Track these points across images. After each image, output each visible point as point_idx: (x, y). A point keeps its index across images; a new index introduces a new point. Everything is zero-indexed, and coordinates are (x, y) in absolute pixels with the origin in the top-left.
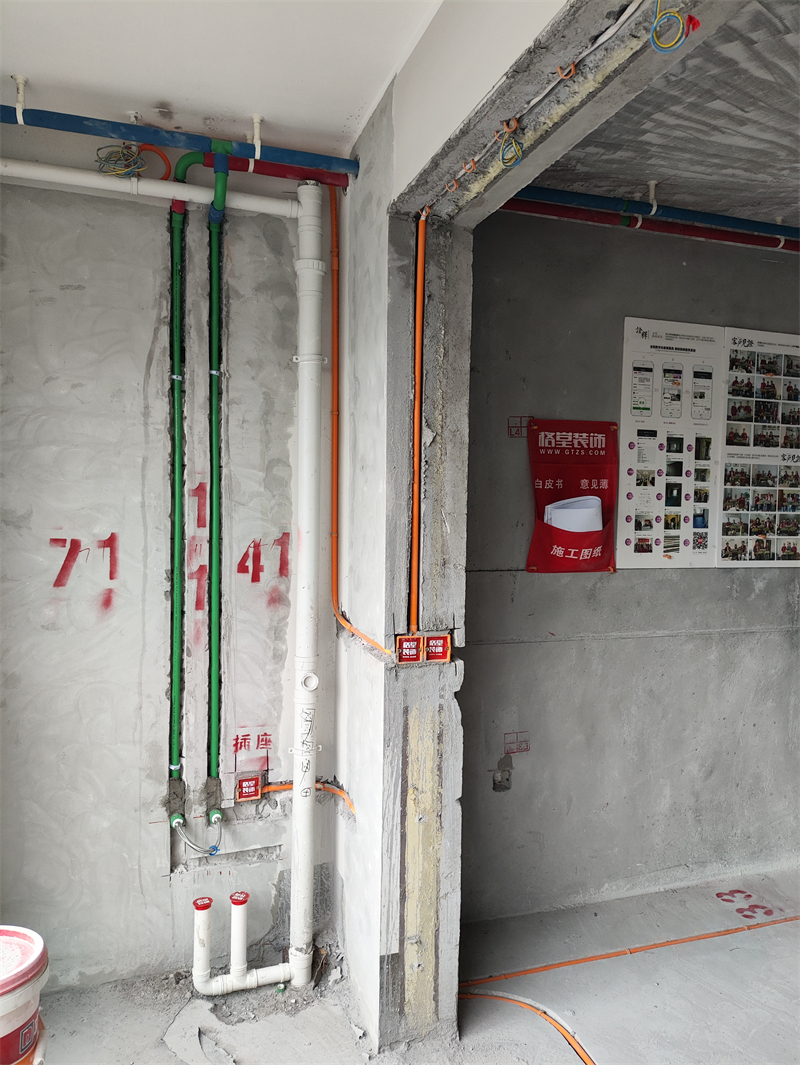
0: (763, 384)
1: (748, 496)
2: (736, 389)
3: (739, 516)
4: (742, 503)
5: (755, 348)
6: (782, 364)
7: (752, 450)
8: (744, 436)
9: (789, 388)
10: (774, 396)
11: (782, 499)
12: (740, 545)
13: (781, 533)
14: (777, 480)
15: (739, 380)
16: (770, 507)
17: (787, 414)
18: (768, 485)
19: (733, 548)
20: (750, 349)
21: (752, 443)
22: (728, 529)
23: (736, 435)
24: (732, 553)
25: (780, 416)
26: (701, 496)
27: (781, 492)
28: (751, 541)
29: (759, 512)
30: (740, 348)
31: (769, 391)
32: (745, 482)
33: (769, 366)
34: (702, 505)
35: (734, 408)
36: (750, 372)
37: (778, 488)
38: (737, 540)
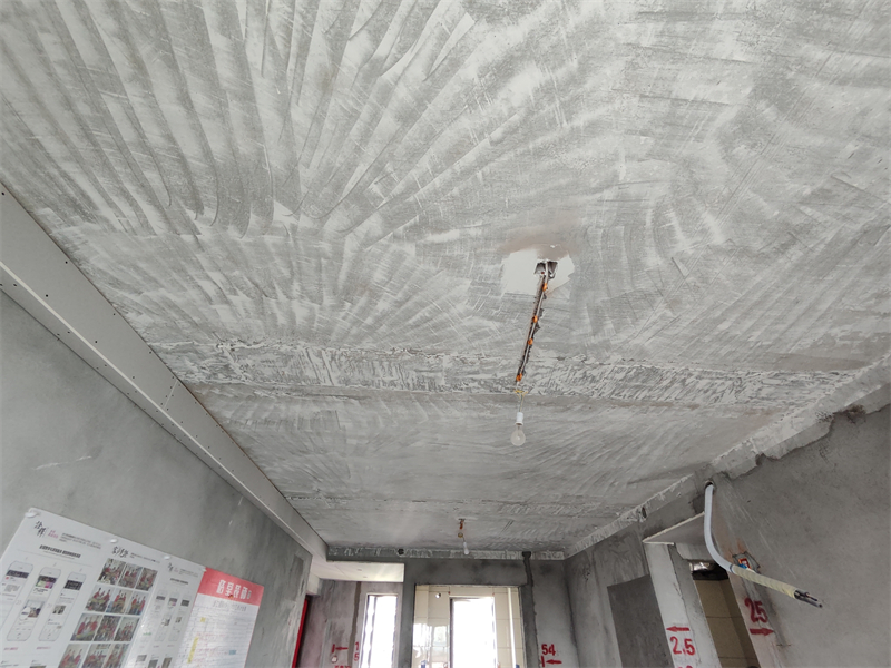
2: (95, 603)
5: (126, 559)
6: (139, 576)
9: (134, 602)
15: (101, 592)
17: (122, 629)
20: (123, 559)
23: (70, 659)
25: (116, 632)
30: (116, 557)
33: (129, 578)
35: (83, 625)
36: (113, 583)
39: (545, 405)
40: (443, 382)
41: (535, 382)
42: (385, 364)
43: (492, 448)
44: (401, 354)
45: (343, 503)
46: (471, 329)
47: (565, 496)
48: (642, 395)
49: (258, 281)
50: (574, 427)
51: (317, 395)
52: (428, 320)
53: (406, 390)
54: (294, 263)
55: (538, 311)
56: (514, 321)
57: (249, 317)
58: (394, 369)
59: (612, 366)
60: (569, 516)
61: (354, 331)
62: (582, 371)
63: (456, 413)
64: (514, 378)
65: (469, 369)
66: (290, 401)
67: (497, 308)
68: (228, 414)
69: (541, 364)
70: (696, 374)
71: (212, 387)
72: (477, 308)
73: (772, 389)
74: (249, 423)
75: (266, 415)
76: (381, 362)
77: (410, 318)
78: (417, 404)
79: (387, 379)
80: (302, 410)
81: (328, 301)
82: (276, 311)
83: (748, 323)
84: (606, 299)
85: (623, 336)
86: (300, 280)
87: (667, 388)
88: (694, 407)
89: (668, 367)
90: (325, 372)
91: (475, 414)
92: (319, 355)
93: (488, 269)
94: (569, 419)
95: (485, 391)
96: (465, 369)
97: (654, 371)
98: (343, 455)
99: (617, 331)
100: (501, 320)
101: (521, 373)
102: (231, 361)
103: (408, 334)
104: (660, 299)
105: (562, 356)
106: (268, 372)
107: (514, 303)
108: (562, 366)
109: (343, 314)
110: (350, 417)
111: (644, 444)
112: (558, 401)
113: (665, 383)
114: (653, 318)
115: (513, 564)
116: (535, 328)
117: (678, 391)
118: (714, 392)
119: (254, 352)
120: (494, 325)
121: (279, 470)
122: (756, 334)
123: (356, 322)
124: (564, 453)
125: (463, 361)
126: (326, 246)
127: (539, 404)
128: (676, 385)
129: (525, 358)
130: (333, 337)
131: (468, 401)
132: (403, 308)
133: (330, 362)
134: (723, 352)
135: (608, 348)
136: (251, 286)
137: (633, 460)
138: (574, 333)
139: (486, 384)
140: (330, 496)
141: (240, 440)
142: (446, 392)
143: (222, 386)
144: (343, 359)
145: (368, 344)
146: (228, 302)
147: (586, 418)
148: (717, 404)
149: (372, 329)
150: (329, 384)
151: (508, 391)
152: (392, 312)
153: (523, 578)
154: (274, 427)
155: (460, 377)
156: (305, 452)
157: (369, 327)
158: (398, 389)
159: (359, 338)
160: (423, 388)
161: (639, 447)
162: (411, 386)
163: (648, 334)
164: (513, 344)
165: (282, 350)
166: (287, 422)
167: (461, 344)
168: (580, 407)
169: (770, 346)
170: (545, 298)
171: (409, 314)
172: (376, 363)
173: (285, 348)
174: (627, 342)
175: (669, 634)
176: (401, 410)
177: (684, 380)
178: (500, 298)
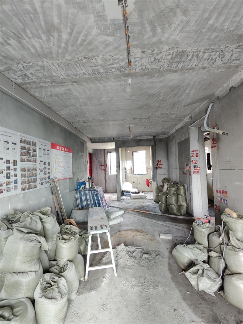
0: (28, 148)
1: (26, 174)
2: (22, 148)
3: (24, 179)
4: (25, 176)
5: (25, 139)
6: (31, 143)
7: (26, 163)
8: (24, 160)
9: (33, 149)
10: (30, 150)
11: (33, 174)
12: (25, 187)
13: (33, 182)
14: (32, 170)
15: (23, 146)
16: (31, 177)
17: (33, 155)
18: (30, 171)
19: (23, 188)
20: (24, 138)
21: (26, 161)
22: (22, 183)
23: (23, 159)
24: (23, 189)
25: (32, 155)
26: (15, 175)
27: (33, 173)
28: (27, 185)
29: (29, 178)
30: (22, 138)
31: (29, 149)
32: (25, 171)
33: (29, 143)
34: (16, 178)
35: (22, 153)
36: (25, 144)
37: (32, 172)
38: (24, 185)
39: (143, 76)
40: (102, 71)
41: (136, 65)
42: (78, 65)
43: (130, 97)
44: (82, 60)
45: (89, 124)
46: (103, 43)
47: (162, 114)
48: (181, 65)
49: (14, 31)
50: (157, 84)
51: (61, 83)
52: (85, 40)
53: (90, 76)
54: (21, 19)
55: (126, 28)
56: (118, 35)
57: (20, 50)
58: (82, 67)
59: (165, 52)
60: (165, 121)
61: (60, 51)
62: (153, 57)
63: (112, 84)
64: (128, 65)
65: (109, 63)
66: (54, 87)
67: (109, 29)
68: (37, 95)
69: (136, 56)
70: (202, 51)
71: (26, 85)
72: (101, 30)
73: (237, 55)
74: (46, 97)
75: (49, 94)
76: (76, 65)
77: (77, 41)
78: (96, 82)
79: (82, 72)
80: (60, 90)
81: (44, 37)
82: (28, 46)
83: (222, 18)
84: (154, 14)
85: (166, 35)
86: (28, 28)
87: (191, 60)
88: (204, 68)
89: (189, 49)
90: (59, 72)
91: (119, 83)
92: (53, 65)
93: (98, 6)
94: (155, 81)
95: (118, 72)
96: (107, 63)
97: (183, 52)
98: (81, 106)
99: (163, 32)
100: (113, 35)
101: (129, 62)
102: (26, 72)
103: (80, 49)
104: (178, 10)
105: (143, 50)
106: (40, 75)
107: (115, 25)
108: (144, 56)
109: (52, 43)
110: (76, 90)
111: (186, 89)
112: (148, 73)
113: (189, 58)
114: (178, 22)
115: (150, 140)
116: (128, 38)
117: (196, 61)
118: (212, 60)
119: (31, 67)
120: (111, 39)
121: (64, 114)
122: (227, 24)
123: (59, 47)
124: (157, 96)
125: (105, 59)
126: (28, 7)
127: (141, 76)
128: (195, 58)
129: (129, 55)
130: (54, 56)
131: (114, 78)
132: (73, 36)
133: (59, 67)
134: (213, 37)
135: (161, 43)
136: (13, 34)
137: (184, 96)
138: (145, 37)
139: (118, 69)
140: (84, 122)
141: (46, 104)
142: (104, 75)
143: (29, 83)
144: (62, 65)
145: (68, 57)
146: (9, 44)
147: (161, 80)
148: (214, 65)
149: (66, 48)
150: (62, 77)
151: (127, 71)
152: (70, 39)
153: (153, 143)
154: (54, 98)
155: (107, 67)
156: (68, 106)
157: (64, 48)
158: (87, 76)
159: (63, 55)
160: (96, 74)
161: (185, 90)
162: (91, 74)
163: (177, 32)
164: (122, 48)
165: (40, 64)
166: (56, 95)
167: (102, 51)
168: (157, 75)
169: (234, 30)
170: (127, 20)
171: (76, 39)
172: (75, 65)
173: (40, 63)
174: (168, 38)
175: (191, 152)
176: (92, 85)
177: (197, 55)
178: (108, 23)
